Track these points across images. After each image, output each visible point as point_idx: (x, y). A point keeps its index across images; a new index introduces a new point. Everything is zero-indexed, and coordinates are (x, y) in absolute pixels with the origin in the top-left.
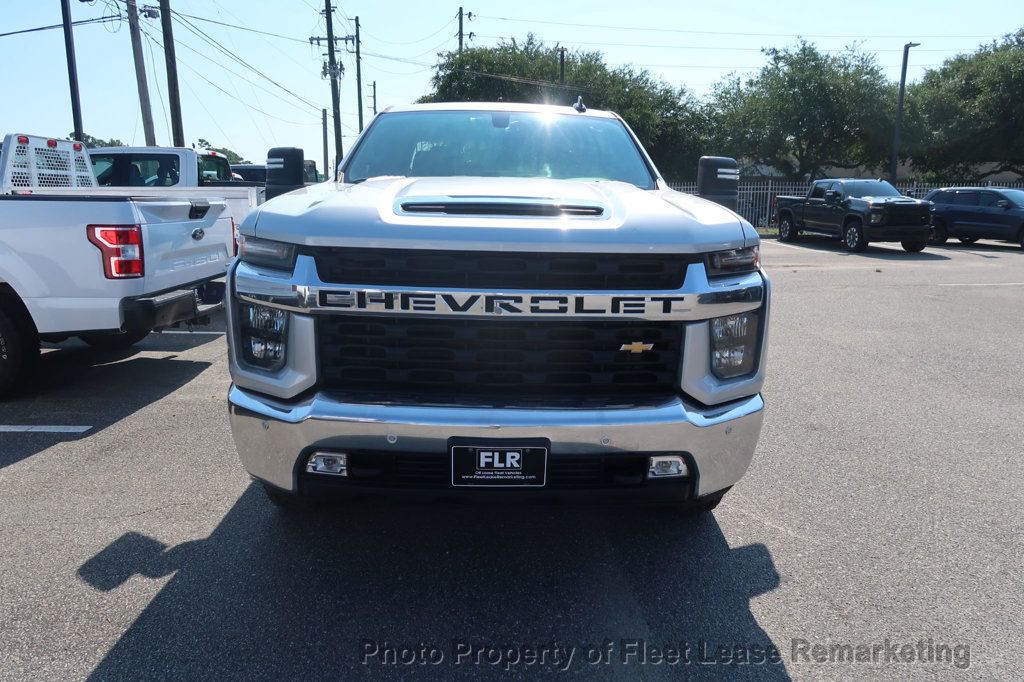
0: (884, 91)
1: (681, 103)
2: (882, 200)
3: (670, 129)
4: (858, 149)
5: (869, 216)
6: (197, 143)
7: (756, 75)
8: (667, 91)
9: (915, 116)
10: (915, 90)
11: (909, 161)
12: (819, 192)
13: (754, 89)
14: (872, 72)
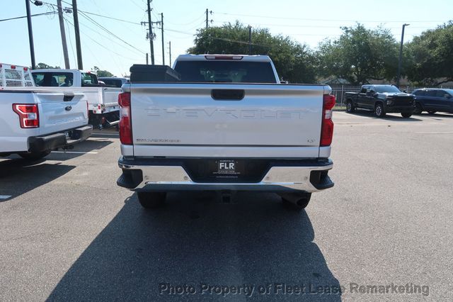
0: (395, 45)
1: (304, 51)
2: (392, 94)
3: (299, 63)
4: (383, 71)
5: (386, 101)
6: (93, 68)
7: (338, 39)
8: (298, 46)
9: (409, 57)
10: (409, 45)
11: (406, 77)
12: (364, 91)
13: (337, 45)
14: (389, 37)
